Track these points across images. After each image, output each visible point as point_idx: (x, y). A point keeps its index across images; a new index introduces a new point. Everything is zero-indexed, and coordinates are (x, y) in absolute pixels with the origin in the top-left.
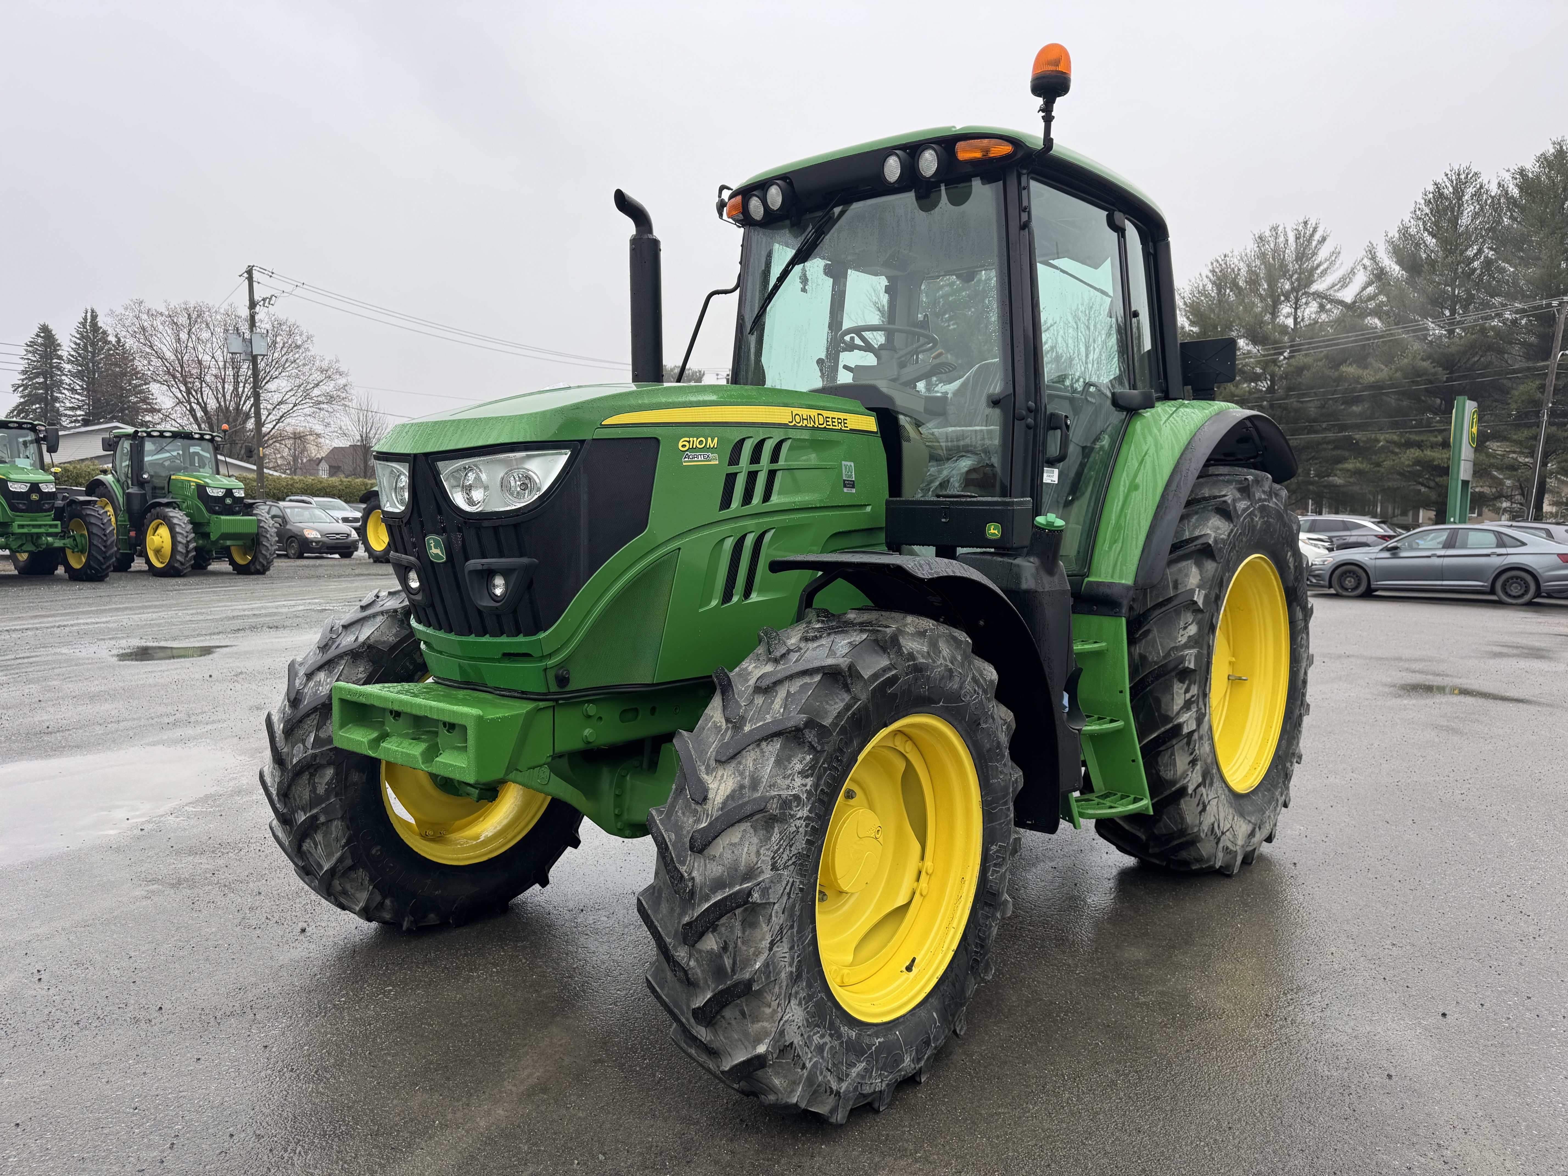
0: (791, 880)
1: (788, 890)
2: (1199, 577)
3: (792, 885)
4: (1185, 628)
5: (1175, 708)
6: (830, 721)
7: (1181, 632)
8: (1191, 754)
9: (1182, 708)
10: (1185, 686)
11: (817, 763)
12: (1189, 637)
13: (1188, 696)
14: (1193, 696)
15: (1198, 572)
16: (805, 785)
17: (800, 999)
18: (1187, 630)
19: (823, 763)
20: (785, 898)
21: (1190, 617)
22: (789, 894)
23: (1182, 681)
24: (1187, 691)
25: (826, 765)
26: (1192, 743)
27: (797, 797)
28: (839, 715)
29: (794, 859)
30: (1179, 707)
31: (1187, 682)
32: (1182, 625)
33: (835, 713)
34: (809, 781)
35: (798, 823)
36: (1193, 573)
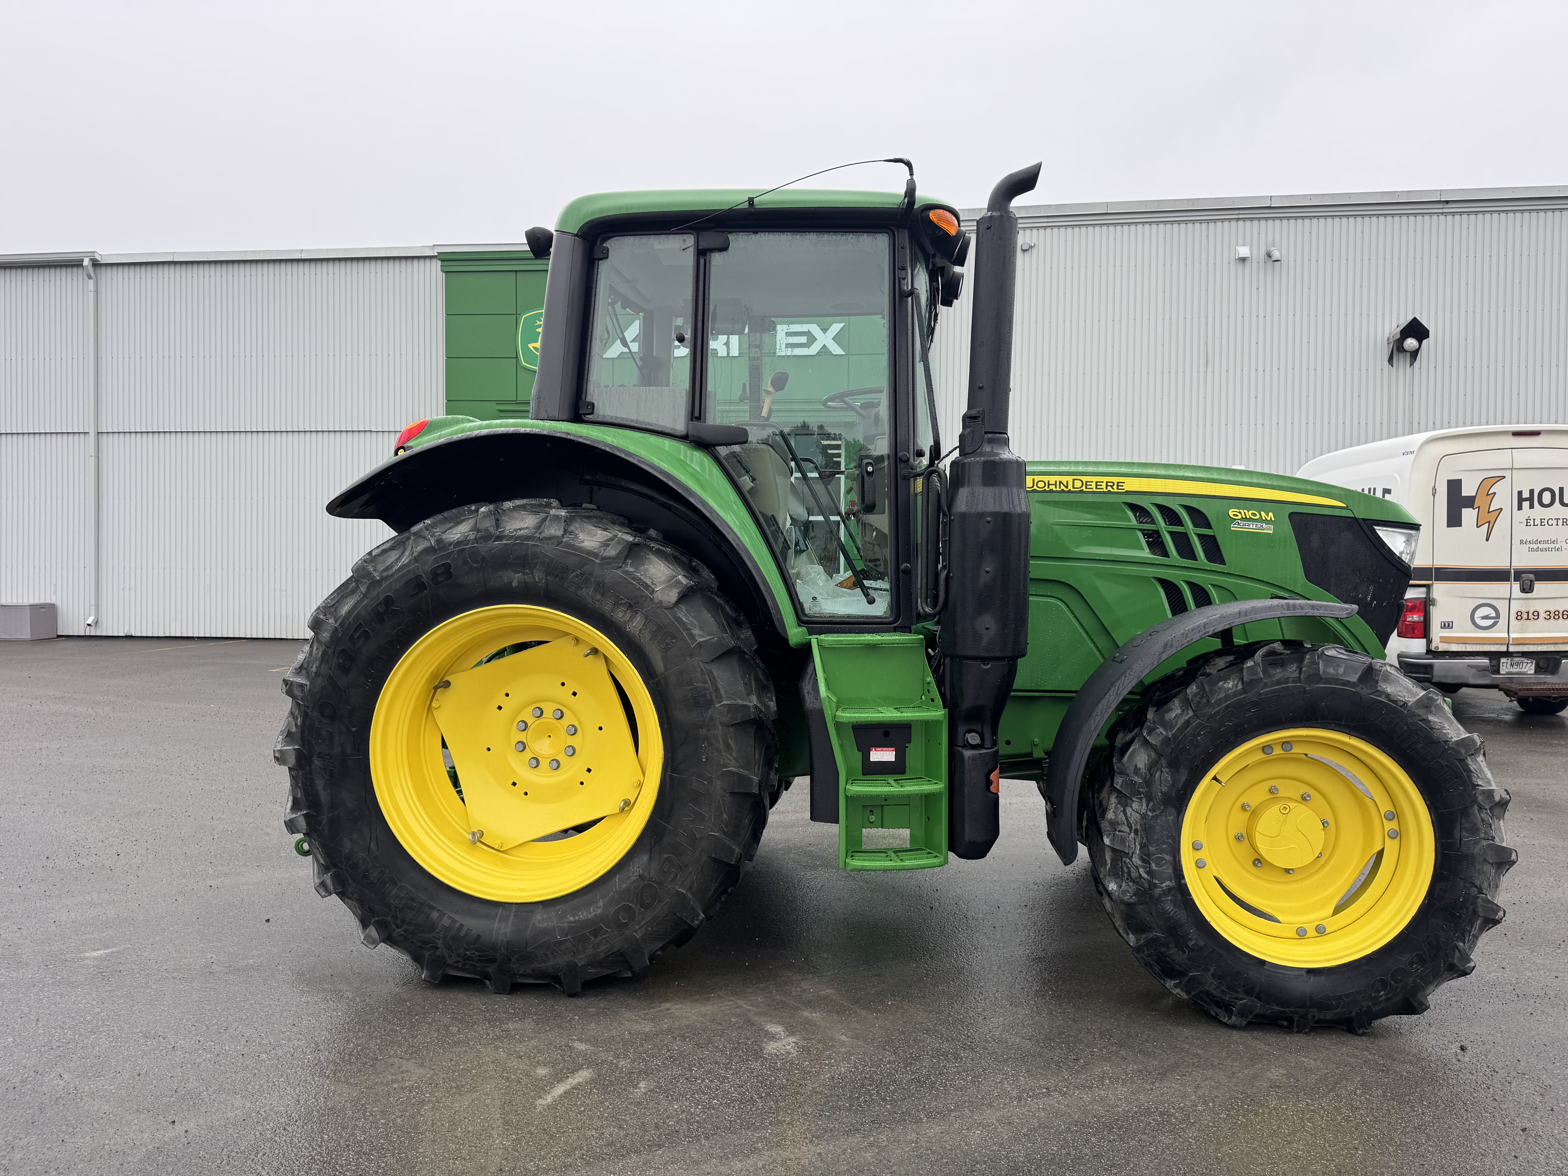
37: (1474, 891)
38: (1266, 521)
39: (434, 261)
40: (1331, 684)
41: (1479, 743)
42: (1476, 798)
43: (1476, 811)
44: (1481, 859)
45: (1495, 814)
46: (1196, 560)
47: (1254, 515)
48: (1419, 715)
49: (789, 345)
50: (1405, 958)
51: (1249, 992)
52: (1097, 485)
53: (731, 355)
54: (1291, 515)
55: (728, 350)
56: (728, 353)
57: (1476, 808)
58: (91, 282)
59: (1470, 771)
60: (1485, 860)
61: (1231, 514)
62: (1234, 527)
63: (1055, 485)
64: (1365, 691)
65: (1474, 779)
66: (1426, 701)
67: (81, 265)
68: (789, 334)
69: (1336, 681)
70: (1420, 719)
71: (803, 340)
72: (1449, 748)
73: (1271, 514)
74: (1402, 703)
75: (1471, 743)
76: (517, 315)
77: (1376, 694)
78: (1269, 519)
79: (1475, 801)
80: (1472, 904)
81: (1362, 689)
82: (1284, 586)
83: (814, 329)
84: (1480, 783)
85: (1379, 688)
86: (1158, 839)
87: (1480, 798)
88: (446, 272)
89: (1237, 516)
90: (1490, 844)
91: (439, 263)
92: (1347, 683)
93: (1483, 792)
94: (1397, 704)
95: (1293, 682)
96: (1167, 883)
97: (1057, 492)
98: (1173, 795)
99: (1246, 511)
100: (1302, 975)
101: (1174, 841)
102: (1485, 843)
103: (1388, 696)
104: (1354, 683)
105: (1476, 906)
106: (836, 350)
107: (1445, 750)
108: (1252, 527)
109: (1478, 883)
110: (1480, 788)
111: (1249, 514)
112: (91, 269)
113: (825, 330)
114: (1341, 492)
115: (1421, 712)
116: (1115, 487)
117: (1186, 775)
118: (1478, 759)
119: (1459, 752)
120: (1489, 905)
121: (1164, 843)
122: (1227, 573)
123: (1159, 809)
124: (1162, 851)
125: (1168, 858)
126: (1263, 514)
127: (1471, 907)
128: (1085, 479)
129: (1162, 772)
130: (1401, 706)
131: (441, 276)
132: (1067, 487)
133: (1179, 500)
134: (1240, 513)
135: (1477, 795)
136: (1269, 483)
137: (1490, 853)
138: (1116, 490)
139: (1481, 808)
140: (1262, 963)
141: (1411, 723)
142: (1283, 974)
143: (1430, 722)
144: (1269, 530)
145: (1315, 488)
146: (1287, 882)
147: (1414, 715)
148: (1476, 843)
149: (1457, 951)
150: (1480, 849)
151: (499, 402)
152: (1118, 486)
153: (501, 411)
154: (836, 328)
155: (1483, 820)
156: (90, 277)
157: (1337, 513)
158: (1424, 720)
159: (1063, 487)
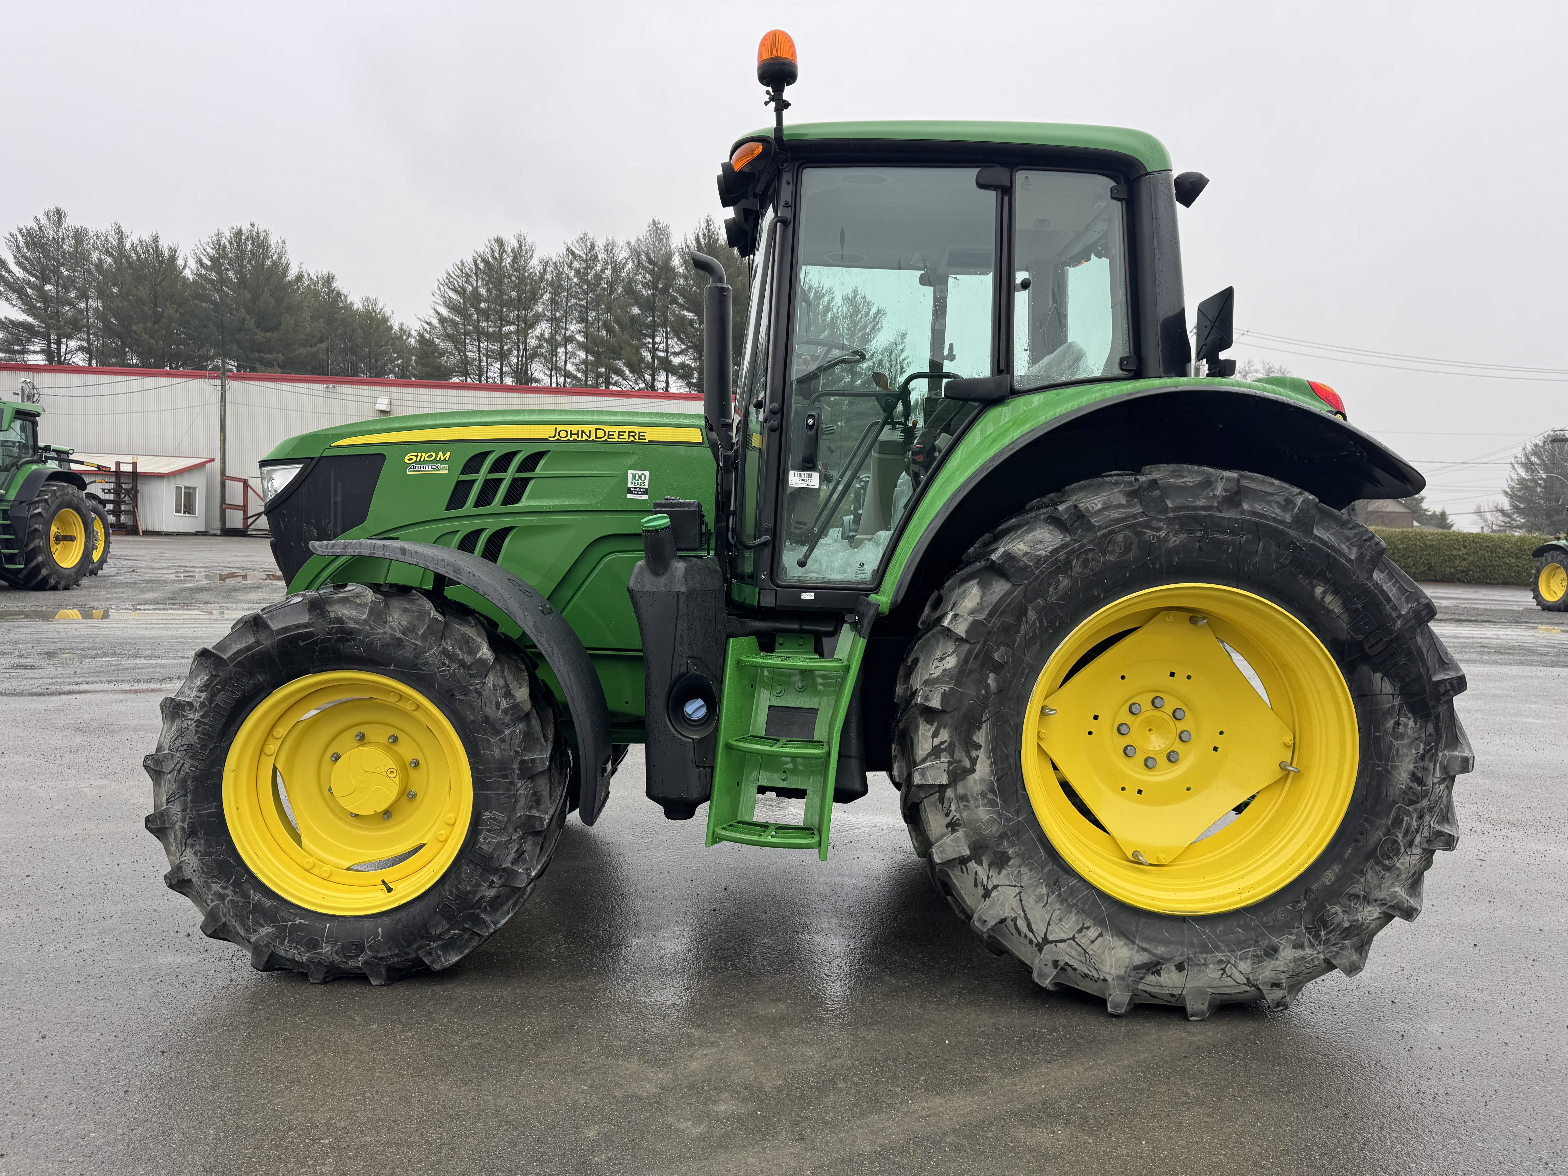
0: (182, 761)
1: (178, 766)
2: (978, 600)
3: (183, 765)
4: (942, 659)
5: (920, 752)
6: (228, 655)
7: (936, 663)
8: (947, 815)
9: (929, 755)
10: (933, 729)
11: (211, 683)
12: (945, 670)
13: (937, 741)
14: (942, 743)
15: (979, 594)
16: (200, 697)
17: (196, 851)
18: (945, 662)
19: (216, 684)
20: (176, 772)
21: (950, 647)
22: (179, 771)
23: (929, 722)
24: (935, 735)
25: (219, 687)
26: (946, 801)
27: (190, 704)
28: (238, 653)
29: (185, 747)
30: (926, 753)
31: (936, 724)
32: (938, 654)
33: (235, 650)
34: (203, 695)
35: (189, 722)
36: (972, 595)
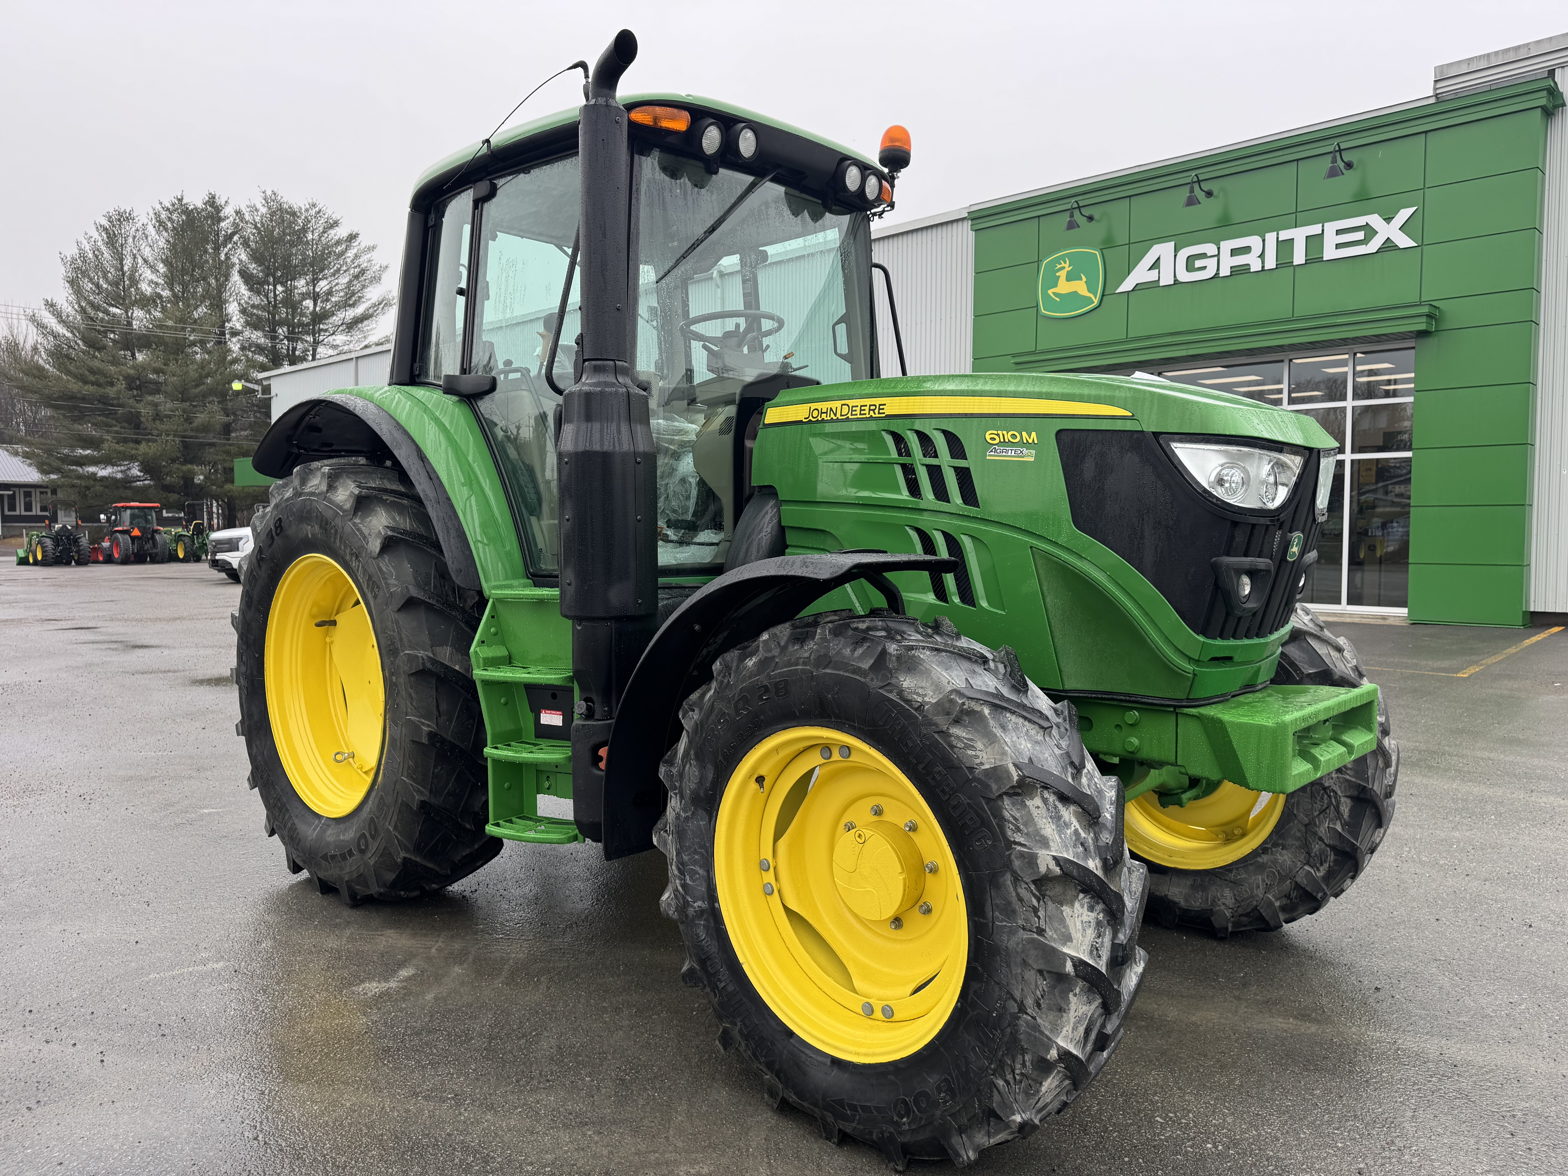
37: (1013, 1007)
38: (1027, 445)
39: (965, 222)
40: (840, 670)
41: (1016, 778)
42: (1011, 861)
43: (1009, 883)
44: (1019, 960)
45: (1048, 893)
46: (948, 501)
47: (1014, 436)
48: (936, 725)
49: (1338, 246)
50: (933, 1079)
51: (770, 1066)
52: (861, 410)
53: (1266, 268)
54: (1059, 433)
55: (1263, 262)
56: (1263, 267)
57: (1008, 878)
58: (719, 290)
59: (1003, 818)
60: (1025, 963)
61: (988, 437)
62: (990, 456)
63: (826, 413)
64: (874, 683)
65: (1009, 833)
66: (947, 705)
67: (712, 278)
68: (1338, 232)
69: (844, 666)
70: (937, 730)
71: (1360, 235)
72: (975, 779)
73: (1034, 434)
74: (917, 705)
75: (1005, 776)
76: (1039, 261)
77: (888, 688)
78: (1030, 441)
79: (1008, 866)
80: (1009, 1025)
81: (872, 680)
82: (1045, 535)
83: (1375, 220)
84: (1019, 838)
85: (893, 681)
86: (690, 847)
87: (1017, 863)
88: (976, 230)
89: (994, 439)
90: (1033, 940)
91: (970, 222)
92: (858, 671)
93: (1022, 855)
94: (911, 706)
95: (804, 664)
96: (699, 903)
97: (827, 421)
98: (702, 795)
99: (1005, 433)
100: (825, 1064)
101: (707, 851)
102: (1026, 935)
103: (900, 693)
104: (865, 670)
105: (1017, 1031)
106: (1404, 241)
107: (968, 781)
108: (1010, 455)
109: (1017, 995)
110: (1019, 848)
111: (1008, 437)
112: (718, 279)
113: (1388, 220)
114: (1128, 395)
115: (942, 721)
116: (876, 411)
117: (712, 771)
118: (1029, 803)
119: (987, 787)
120: (1037, 1034)
121: (695, 852)
122: (981, 519)
123: (690, 809)
124: (695, 862)
125: (701, 872)
126: (1024, 434)
127: (1009, 1030)
128: (851, 403)
129: (691, 765)
130: (916, 709)
131: (972, 234)
132: (835, 415)
133: (935, 423)
134: (998, 435)
135: (1013, 857)
136: (1037, 389)
137: (1033, 952)
138: (877, 415)
139: (1017, 879)
140: (791, 1034)
141: (925, 735)
142: (806, 1054)
143: (950, 735)
144: (1029, 456)
145: (1093, 392)
146: (895, 940)
147: (931, 723)
148: (1012, 932)
149: (995, 1090)
150: (1018, 944)
151: (1014, 356)
152: (879, 409)
153: (1016, 364)
154: (1404, 214)
155: (1021, 900)
156: (718, 287)
157: (1119, 426)
158: (942, 732)
159: (832, 416)
